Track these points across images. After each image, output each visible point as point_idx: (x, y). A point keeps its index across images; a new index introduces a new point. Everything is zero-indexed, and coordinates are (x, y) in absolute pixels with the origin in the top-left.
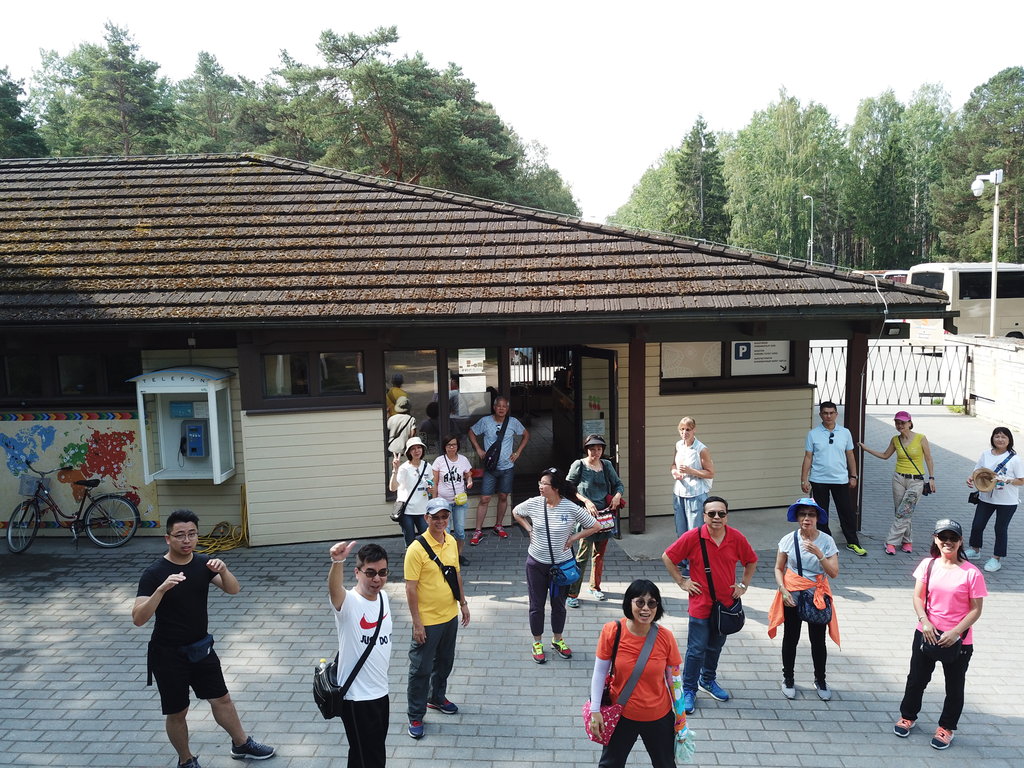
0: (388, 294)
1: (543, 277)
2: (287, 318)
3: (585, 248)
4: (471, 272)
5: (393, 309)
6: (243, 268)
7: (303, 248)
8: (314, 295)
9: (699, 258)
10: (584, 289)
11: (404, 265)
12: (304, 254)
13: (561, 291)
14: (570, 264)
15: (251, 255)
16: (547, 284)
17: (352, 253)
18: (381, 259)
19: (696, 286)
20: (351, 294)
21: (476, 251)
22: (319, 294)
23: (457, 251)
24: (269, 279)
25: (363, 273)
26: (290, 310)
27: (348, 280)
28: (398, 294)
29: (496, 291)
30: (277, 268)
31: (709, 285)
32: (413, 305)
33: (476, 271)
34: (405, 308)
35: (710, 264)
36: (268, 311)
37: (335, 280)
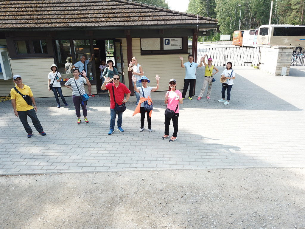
0: (50, 21)
1: (99, 16)
2: (18, 28)
3: (115, 7)
4: (77, 14)
5: (50, 25)
6: (8, 13)
7: (28, 7)
8: (27, 21)
9: (148, 10)
10: (110, 19)
11: (58, 12)
12: (28, 9)
13: (103, 20)
14: (109, 12)
15: (12, 10)
16: (99, 18)
17: (43, 9)
18: (51, 10)
19: (144, 18)
20: (39, 21)
21: (81, 8)
22: (29, 21)
23: (75, 8)
24: (16, 17)
25: (45, 15)
26: (19, 26)
27: (39, 17)
28: (53, 21)
29: (83, 20)
30: (19, 13)
31: (148, 18)
32: (56, 24)
33: (79, 14)
34: (54, 25)
35: (150, 12)
36: (12, 26)
37: (35, 17)
